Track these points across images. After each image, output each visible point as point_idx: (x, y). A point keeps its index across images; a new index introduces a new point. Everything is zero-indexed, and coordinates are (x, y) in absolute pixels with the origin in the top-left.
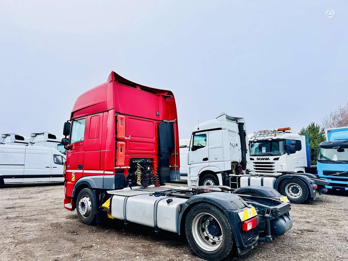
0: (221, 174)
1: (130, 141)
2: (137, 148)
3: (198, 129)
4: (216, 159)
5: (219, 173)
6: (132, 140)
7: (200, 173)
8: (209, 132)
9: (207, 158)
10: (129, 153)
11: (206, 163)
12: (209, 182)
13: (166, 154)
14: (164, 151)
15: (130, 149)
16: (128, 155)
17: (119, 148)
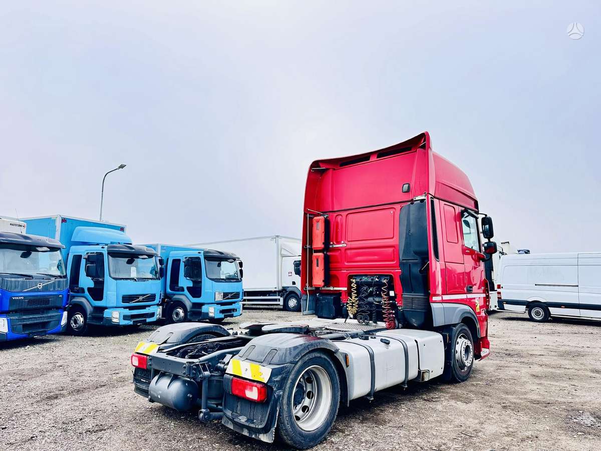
1: (346, 249)
2: (359, 259)
6: (349, 247)
10: (346, 268)
13: (410, 265)
14: (405, 261)
15: (348, 262)
16: (345, 271)
17: (315, 262)
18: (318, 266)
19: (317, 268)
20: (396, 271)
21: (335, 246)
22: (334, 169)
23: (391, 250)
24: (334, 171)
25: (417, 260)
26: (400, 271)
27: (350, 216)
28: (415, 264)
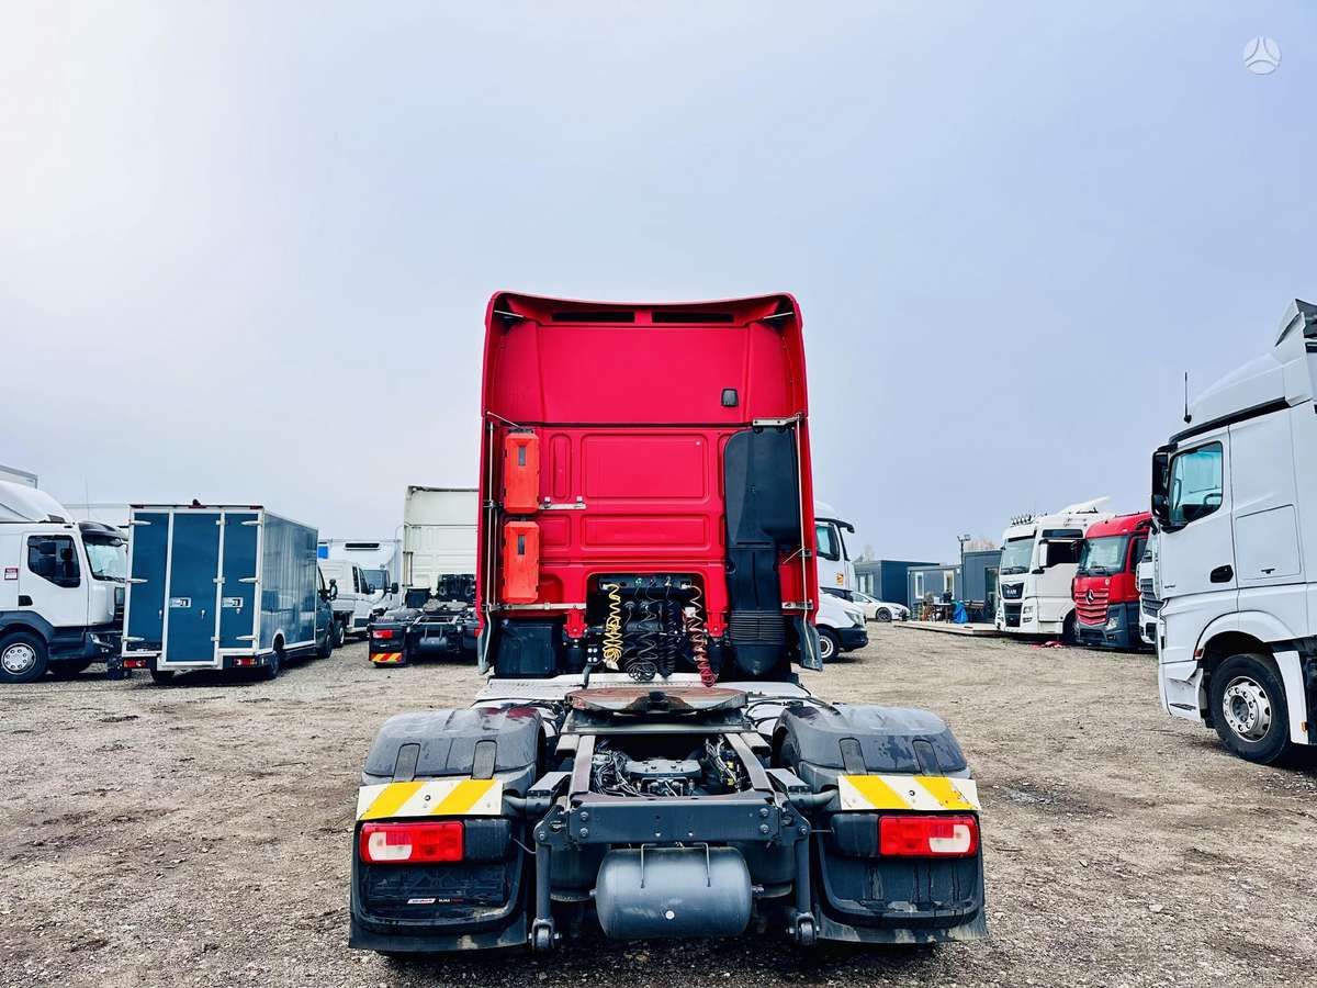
0: (1297, 652)
1: (584, 515)
2: (618, 537)
3: (1188, 419)
4: (1268, 572)
5: (1286, 645)
6: (594, 511)
7: (1201, 646)
8: (1233, 426)
9: (1229, 567)
10: (584, 558)
11: (1224, 597)
12: (1241, 694)
13: (754, 554)
14: (743, 546)
15: (588, 545)
16: (581, 566)
17: (513, 544)
18: (522, 552)
19: (520, 558)
20: (710, 565)
21: (554, 507)
22: (539, 325)
23: (700, 520)
24: (540, 328)
25: (768, 544)
26: (720, 565)
27: (589, 439)
28: (764, 552)
